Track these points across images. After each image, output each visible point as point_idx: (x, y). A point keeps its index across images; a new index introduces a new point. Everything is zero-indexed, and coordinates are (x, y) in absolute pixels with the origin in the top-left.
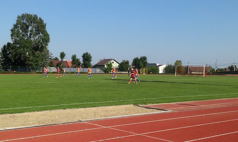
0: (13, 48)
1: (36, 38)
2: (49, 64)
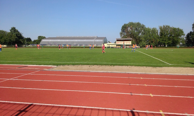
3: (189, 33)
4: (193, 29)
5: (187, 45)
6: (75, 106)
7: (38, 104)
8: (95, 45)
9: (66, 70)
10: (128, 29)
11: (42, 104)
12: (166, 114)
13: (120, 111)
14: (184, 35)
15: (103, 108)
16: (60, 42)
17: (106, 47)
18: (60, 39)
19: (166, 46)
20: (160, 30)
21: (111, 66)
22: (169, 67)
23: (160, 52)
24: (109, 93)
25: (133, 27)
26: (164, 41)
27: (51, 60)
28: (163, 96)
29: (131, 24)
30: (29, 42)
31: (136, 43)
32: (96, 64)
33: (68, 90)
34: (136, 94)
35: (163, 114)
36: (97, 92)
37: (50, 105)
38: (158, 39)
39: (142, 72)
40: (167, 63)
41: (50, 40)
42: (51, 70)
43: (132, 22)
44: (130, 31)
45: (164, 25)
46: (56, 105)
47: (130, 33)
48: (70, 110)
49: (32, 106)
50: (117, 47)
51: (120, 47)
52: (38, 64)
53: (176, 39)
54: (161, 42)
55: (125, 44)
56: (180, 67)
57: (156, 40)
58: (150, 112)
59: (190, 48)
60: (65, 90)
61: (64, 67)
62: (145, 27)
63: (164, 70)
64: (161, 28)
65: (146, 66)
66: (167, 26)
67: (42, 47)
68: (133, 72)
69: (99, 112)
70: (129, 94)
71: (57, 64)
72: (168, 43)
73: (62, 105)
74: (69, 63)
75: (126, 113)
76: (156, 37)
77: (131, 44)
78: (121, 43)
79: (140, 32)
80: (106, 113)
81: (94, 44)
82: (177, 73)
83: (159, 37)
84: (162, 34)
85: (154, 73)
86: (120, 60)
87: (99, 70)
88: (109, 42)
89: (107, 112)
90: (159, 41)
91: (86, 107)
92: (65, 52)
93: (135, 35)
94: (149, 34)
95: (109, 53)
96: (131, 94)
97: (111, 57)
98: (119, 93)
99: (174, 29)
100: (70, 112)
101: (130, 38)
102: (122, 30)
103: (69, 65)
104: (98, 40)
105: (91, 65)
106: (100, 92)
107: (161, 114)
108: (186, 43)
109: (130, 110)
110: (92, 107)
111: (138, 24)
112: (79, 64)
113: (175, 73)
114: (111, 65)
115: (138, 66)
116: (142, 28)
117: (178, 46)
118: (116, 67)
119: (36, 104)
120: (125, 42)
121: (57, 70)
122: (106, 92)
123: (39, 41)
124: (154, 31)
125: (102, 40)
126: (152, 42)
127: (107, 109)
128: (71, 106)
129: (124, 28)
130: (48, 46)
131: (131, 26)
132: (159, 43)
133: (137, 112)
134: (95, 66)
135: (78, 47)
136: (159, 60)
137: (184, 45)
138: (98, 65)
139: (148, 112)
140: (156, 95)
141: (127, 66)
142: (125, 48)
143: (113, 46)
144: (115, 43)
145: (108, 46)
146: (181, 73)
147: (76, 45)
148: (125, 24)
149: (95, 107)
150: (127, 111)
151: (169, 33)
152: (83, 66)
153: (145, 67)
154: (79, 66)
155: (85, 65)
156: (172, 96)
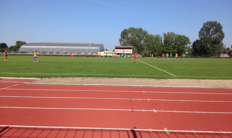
0: (199, 43)
1: (215, 36)
2: (223, 52)
3: (195, 41)
4: (199, 37)
5: (193, 55)
6: (64, 127)
7: (17, 126)
8: (89, 54)
9: (52, 83)
10: (129, 35)
11: (22, 126)
12: (171, 132)
13: (118, 131)
14: (190, 43)
15: (100, 128)
16: (44, 49)
17: (103, 56)
18: (45, 45)
19: (171, 56)
20: (164, 38)
21: (109, 79)
22: (174, 79)
23: (164, 63)
24: (106, 109)
25: (134, 33)
26: (168, 49)
27: (33, 71)
28: (167, 111)
29: (132, 30)
30: (4, 49)
31: (138, 52)
32: (91, 76)
33: (55, 108)
34: (138, 110)
35: (167, 132)
36: (92, 109)
37: (32, 127)
38: (162, 48)
39: (144, 85)
40: (172, 75)
41: (32, 47)
42: (33, 83)
43: (133, 28)
44: (131, 37)
45: (168, 32)
46: (40, 127)
47: (131, 40)
48: (57, 132)
49: (8, 129)
51: (119, 56)
52: (17, 76)
53: (181, 48)
54: (165, 50)
55: (125, 52)
56: (186, 79)
57: (160, 49)
58: (153, 130)
59: (197, 58)
60: (51, 108)
61: (50, 80)
62: (148, 34)
63: (168, 83)
64: (165, 35)
65: (149, 78)
66: (172, 33)
67: (21, 55)
68: (134, 85)
69: (93, 133)
70: (130, 110)
71: (42, 76)
72: (173, 52)
73: (48, 127)
74: (58, 75)
75: (126, 133)
76: (159, 45)
77: (132, 53)
78: (121, 51)
79: (141, 39)
80: (102, 134)
81: (89, 52)
82: (183, 86)
83: (163, 46)
84: (166, 42)
85: (158, 85)
86: (119, 71)
87: (94, 83)
88: (106, 49)
89: (104, 133)
90: (162, 50)
91: (78, 128)
92: (51, 62)
93: (136, 43)
94: (151, 42)
95: (106, 62)
96: (132, 110)
97: (109, 68)
98: (118, 110)
99: (180, 37)
100: (58, 134)
101: (130, 46)
102: (121, 36)
103: (56, 77)
104: (93, 48)
105: (85, 77)
106: (96, 109)
107: (165, 132)
108: (193, 53)
109: (130, 129)
110: (86, 127)
111: (140, 30)
112: (70, 76)
113: (180, 86)
114: (109, 77)
115: (140, 78)
116: (145, 34)
117: (184, 55)
118: (115, 79)
119: (13, 126)
120: (125, 50)
121: (41, 83)
122: (102, 109)
123: (18, 47)
124: (157, 38)
125: (98, 48)
126: (155, 51)
127: (104, 128)
128: (59, 127)
129: (124, 34)
130: (29, 54)
131: (132, 32)
132: (163, 52)
133: (139, 131)
134: (89, 78)
135: (68, 56)
136: (163, 72)
137: (190, 54)
138: (93, 77)
139: (151, 130)
140: (159, 111)
141: (127, 78)
142: (125, 57)
143: (111, 55)
144: (114, 51)
145: (105, 55)
146: (187, 86)
147: (65, 53)
148: (125, 29)
149: (89, 127)
150: (127, 131)
151: (174, 41)
152: (74, 79)
153: (147, 79)
154: (69, 78)
155: (77, 78)
156: (178, 112)
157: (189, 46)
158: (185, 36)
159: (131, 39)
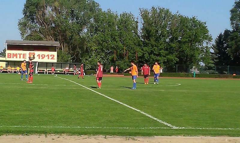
3: (223, 34)
4: (232, 24)
5: (218, 69)
10: (46, 12)
14: (210, 39)
20: (143, 22)
25: (61, 5)
26: (155, 54)
38: (138, 49)
40: (166, 124)
44: (52, 17)
45: (153, 8)
47: (53, 25)
50: (9, 69)
53: (188, 51)
55: (37, 59)
57: (132, 51)
59: (227, 77)
64: (145, 15)
78: (24, 56)
79: (83, 24)
83: (141, 43)
84: (148, 34)
90: (140, 54)
93: (68, 34)
94: (110, 32)
99: (183, 21)
101: (51, 42)
102: (25, 13)
108: (216, 64)
117: (195, 71)
118: (6, 140)
129: (34, 7)
132: (142, 62)
136: (143, 116)
137: (210, 68)
151: (168, 33)
157: (207, 47)
158: (196, 18)
159: (54, 22)
